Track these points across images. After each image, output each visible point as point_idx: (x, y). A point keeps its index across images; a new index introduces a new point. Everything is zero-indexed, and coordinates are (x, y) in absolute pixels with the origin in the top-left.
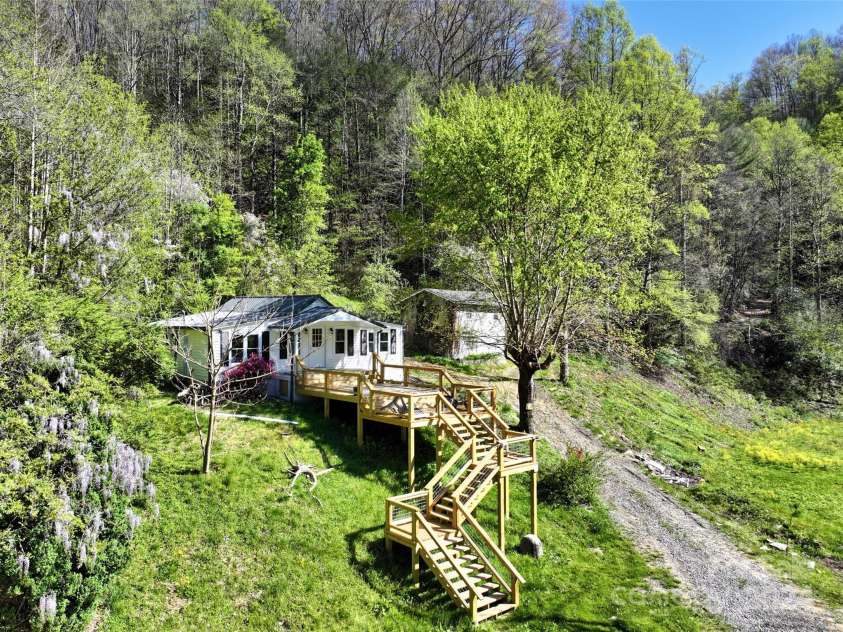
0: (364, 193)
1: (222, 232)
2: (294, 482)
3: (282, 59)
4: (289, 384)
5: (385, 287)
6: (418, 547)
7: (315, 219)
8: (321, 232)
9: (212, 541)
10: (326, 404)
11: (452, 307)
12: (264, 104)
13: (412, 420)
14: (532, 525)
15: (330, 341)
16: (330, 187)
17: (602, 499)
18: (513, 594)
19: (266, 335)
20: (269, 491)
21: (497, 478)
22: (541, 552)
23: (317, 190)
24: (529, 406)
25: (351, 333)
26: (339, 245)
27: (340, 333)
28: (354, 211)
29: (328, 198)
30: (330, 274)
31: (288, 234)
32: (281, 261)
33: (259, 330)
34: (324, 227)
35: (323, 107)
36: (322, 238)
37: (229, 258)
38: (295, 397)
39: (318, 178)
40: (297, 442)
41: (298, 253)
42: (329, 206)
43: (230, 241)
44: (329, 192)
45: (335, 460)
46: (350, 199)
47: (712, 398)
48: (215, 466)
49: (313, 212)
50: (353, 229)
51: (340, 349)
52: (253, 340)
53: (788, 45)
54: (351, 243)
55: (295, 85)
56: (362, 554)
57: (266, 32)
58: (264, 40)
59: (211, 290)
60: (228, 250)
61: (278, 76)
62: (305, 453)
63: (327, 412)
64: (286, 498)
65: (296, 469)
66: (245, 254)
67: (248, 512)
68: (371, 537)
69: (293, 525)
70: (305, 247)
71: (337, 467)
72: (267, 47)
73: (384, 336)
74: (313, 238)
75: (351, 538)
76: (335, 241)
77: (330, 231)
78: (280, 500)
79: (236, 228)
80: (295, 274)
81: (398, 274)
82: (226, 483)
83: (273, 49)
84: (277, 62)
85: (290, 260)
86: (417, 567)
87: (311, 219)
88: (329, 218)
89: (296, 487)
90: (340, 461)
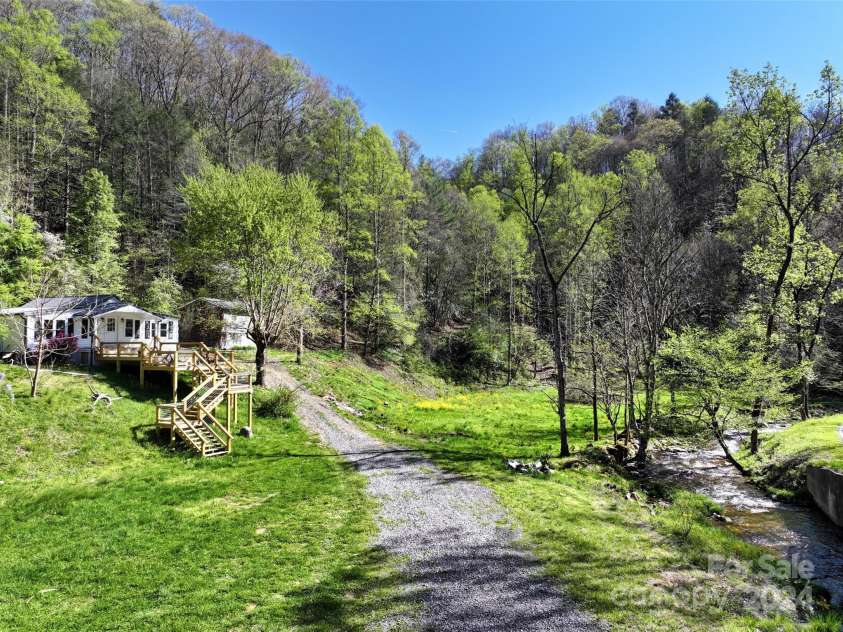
0: (154, 221)
1: (24, 246)
2: (96, 403)
3: (76, 98)
4: (89, 355)
5: (168, 296)
6: (175, 427)
7: (108, 241)
8: (114, 251)
9: (43, 429)
10: (118, 364)
11: (221, 312)
12: (58, 136)
13: (176, 366)
14: (249, 422)
15: (121, 328)
16: (122, 214)
17: (296, 414)
18: (227, 447)
19: (70, 320)
20: (78, 407)
21: (226, 394)
22: (251, 435)
23: (109, 216)
24: (262, 368)
25: (138, 324)
26: (130, 263)
27: (129, 323)
28: (145, 235)
29: (119, 224)
30: (122, 284)
31: (84, 251)
32: (78, 272)
33: (66, 317)
34: (117, 246)
35: (116, 145)
36: (115, 256)
37: (31, 268)
38: (94, 363)
39: (111, 206)
40: (96, 385)
41: (93, 266)
42: (121, 230)
43: (32, 254)
44: (121, 219)
45: (124, 393)
46: (140, 226)
47: (415, 381)
48: (39, 394)
49: (107, 234)
50: (144, 251)
51: (129, 334)
52: (60, 323)
53: (506, 132)
54: (141, 262)
55: (91, 123)
56: (140, 435)
57: (61, 72)
58: (57, 79)
59: (14, 292)
60: (30, 261)
61: (73, 113)
62: (103, 390)
63: (118, 370)
64: (91, 410)
65: (97, 396)
66: (45, 265)
67: (65, 416)
68: (147, 429)
69: (96, 422)
70: (99, 262)
71: (126, 397)
72: (62, 86)
73: (164, 326)
74: (106, 256)
75: (134, 430)
76: (126, 258)
77: (121, 251)
78: (86, 411)
79: (37, 243)
80: (91, 282)
81: (181, 287)
82: (49, 402)
83: (68, 89)
84: (72, 101)
85: (86, 273)
86: (174, 439)
87: (104, 240)
88: (121, 240)
89: (98, 405)
90: (128, 394)
